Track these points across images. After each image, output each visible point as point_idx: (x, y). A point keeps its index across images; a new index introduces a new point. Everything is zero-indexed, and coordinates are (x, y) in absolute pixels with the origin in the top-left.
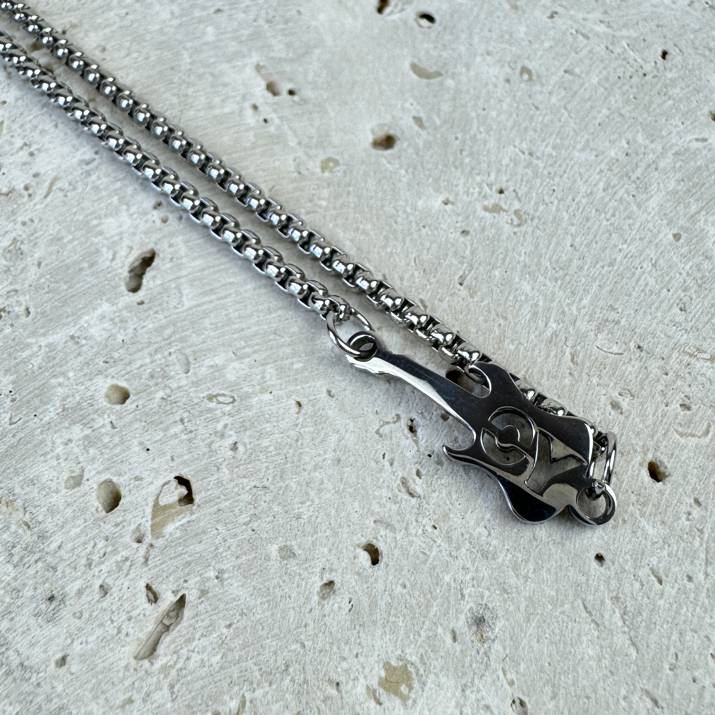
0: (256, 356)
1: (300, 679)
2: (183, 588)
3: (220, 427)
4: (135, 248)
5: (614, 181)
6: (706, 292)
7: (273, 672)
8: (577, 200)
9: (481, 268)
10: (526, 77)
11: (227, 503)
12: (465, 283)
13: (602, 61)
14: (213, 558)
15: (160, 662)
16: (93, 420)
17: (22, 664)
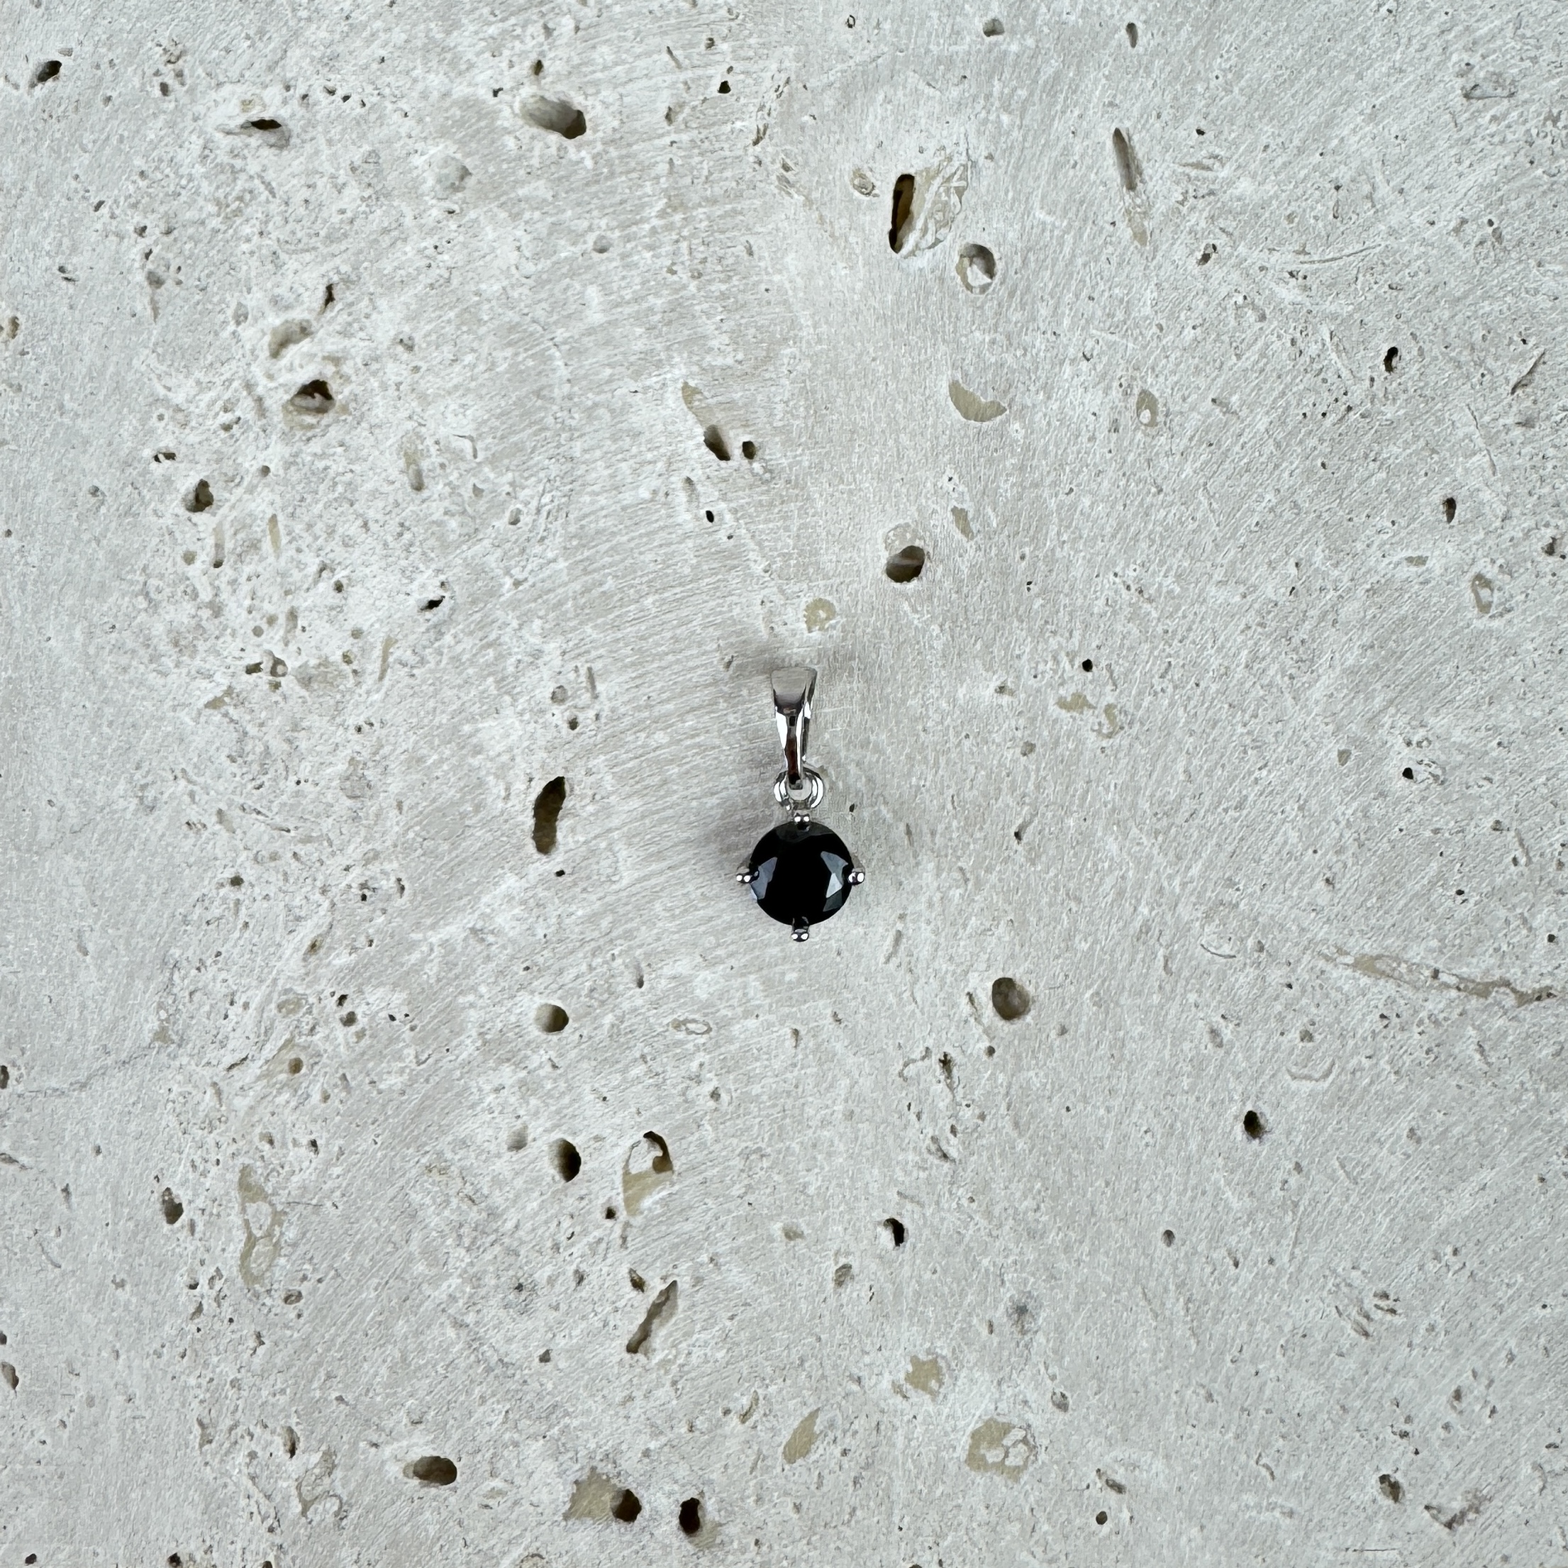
0: (733, 962)
2: (672, 1274)
3: (694, 1066)
4: (537, 777)
5: (1265, 648)
6: (1369, 855)
7: (787, 1367)
8: (1202, 685)
9: (1049, 814)
10: (1146, 415)
13: (1280, 375)
14: (706, 1239)
15: (657, 1358)
16: (526, 1057)
17: (501, 1360)
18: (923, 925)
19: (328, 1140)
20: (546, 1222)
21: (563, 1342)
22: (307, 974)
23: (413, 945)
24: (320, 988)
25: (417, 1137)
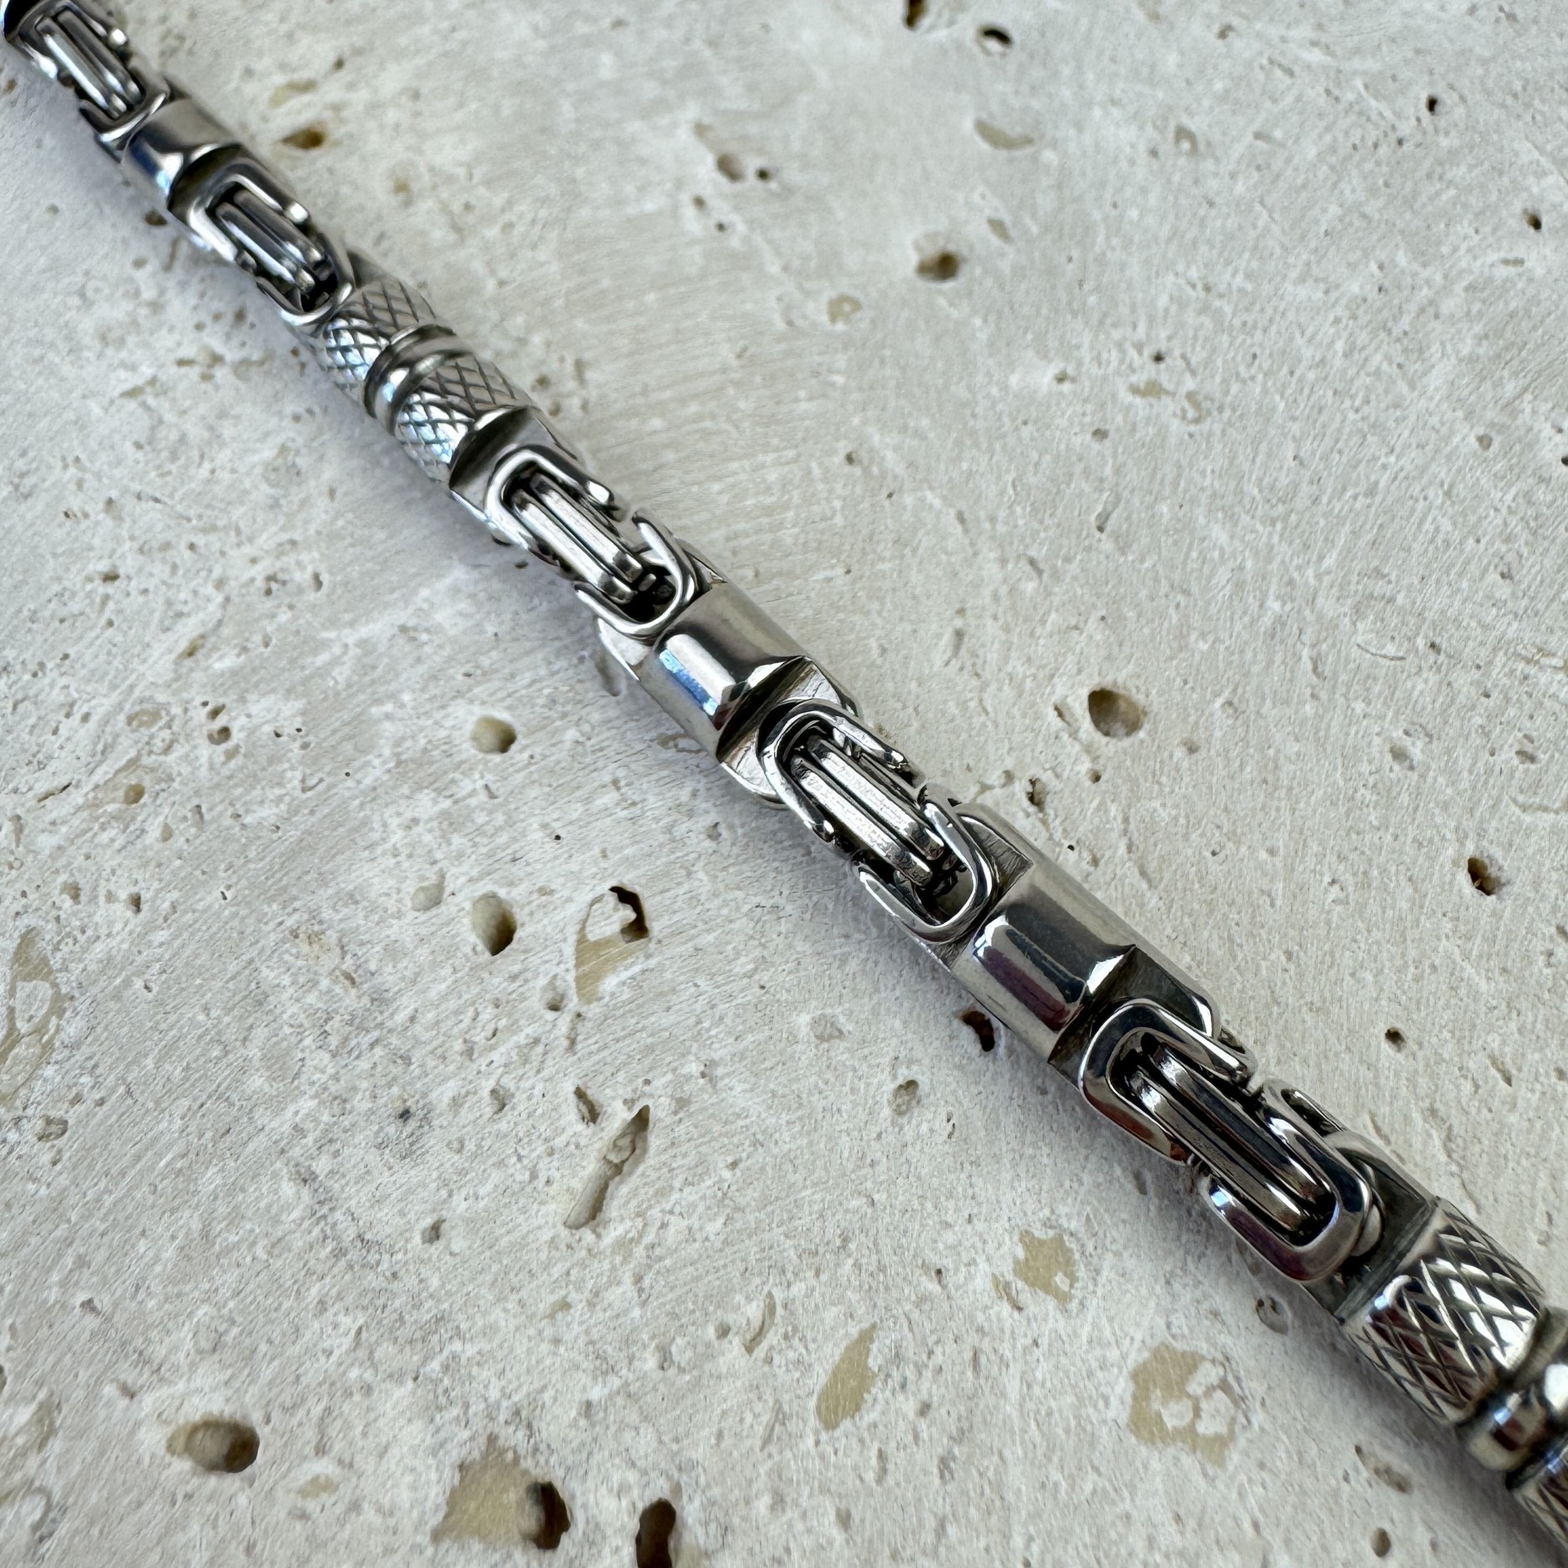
1: (870, 1262)
2: (644, 1094)
5: (1362, 338)
6: (1546, 544)
7: (821, 1250)
8: (1297, 373)
9: (1136, 501)
10: (1186, 145)
11: (710, 937)
12: (1109, 528)
13: (1320, 116)
14: (694, 1039)
15: (613, 1233)
16: (453, 781)
17: (360, 1237)
18: (989, 622)
19: (158, 891)
20: (457, 1012)
21: (464, 1205)
22: (176, 680)
23: (322, 645)
24: (185, 696)
25: (284, 889)
